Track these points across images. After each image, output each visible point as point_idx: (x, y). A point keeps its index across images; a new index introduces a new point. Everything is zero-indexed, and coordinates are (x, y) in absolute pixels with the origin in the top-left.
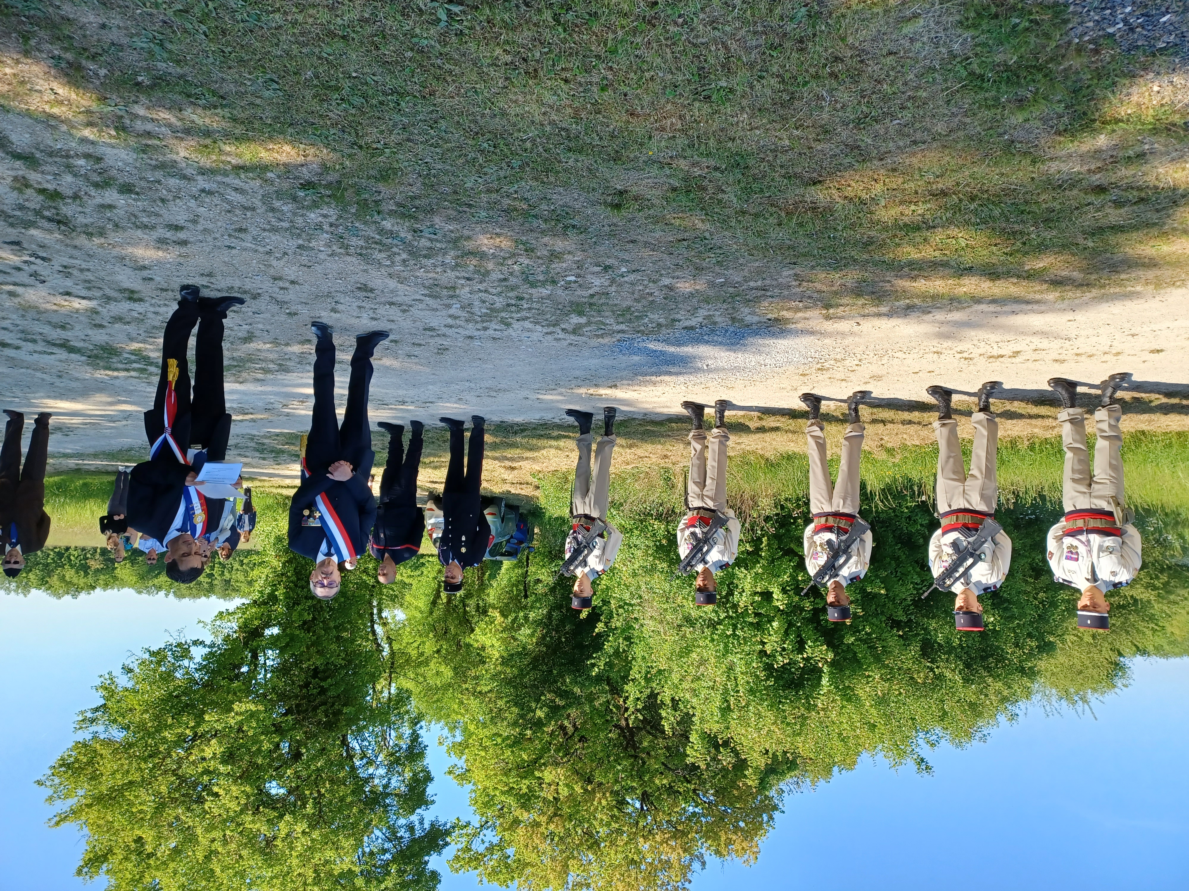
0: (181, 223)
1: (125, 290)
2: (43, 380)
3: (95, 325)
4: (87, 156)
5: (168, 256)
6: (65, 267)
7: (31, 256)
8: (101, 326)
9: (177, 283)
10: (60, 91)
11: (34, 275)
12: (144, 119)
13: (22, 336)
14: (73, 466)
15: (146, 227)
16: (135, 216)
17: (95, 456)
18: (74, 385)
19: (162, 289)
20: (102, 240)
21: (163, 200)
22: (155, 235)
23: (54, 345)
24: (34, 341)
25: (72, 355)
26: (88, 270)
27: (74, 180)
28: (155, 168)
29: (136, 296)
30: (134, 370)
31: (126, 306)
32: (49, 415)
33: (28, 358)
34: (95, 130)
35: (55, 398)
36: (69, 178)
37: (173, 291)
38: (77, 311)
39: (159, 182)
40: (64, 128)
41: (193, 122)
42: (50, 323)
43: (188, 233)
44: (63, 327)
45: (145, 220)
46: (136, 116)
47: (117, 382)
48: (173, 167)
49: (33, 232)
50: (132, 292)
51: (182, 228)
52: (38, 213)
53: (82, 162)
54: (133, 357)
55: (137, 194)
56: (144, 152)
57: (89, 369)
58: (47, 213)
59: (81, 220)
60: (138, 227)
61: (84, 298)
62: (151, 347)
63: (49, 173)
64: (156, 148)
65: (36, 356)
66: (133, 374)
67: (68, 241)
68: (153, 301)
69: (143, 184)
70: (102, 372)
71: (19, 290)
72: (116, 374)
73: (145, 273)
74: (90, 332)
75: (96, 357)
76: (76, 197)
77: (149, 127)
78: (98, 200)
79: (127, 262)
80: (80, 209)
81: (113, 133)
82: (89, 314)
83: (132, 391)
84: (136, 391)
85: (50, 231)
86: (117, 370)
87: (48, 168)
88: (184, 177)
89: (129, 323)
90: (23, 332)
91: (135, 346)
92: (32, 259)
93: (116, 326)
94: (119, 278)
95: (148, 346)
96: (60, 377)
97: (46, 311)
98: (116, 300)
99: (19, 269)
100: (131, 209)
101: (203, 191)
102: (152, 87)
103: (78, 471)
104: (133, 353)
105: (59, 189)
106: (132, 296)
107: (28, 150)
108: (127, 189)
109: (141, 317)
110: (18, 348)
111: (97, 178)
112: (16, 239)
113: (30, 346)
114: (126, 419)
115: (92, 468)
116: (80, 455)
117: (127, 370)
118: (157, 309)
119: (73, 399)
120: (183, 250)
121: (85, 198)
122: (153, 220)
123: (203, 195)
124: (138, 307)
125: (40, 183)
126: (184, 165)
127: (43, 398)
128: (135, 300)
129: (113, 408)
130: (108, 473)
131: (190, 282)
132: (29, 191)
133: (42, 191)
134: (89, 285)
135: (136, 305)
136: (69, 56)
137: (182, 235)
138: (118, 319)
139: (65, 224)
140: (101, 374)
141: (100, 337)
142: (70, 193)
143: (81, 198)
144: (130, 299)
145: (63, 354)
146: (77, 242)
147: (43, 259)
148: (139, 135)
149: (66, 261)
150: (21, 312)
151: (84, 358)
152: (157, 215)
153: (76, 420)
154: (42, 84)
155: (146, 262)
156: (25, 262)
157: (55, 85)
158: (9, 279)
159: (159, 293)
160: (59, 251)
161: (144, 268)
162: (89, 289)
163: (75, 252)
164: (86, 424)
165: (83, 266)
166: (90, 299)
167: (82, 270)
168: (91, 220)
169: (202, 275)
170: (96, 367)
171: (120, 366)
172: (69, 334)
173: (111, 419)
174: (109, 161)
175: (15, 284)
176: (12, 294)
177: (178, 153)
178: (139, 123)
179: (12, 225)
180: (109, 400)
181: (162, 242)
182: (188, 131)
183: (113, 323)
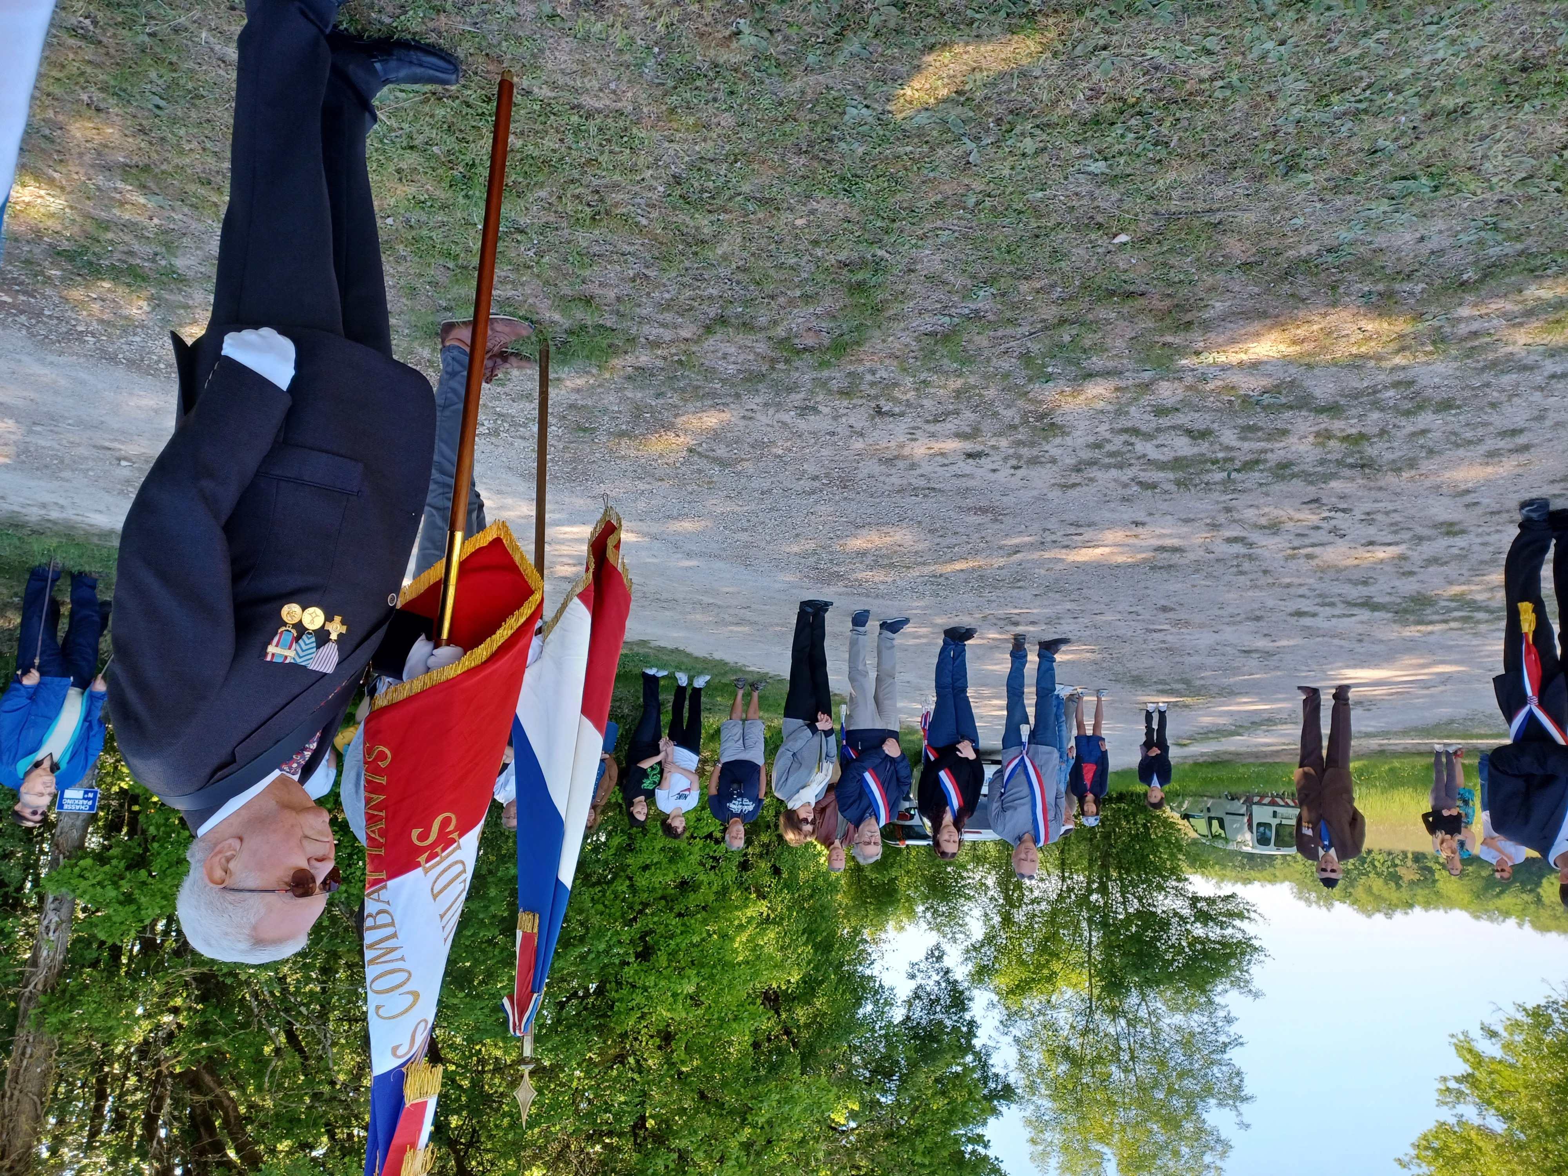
0: (1521, 424)
1: (1442, 524)
2: (1341, 647)
3: (1404, 574)
4: (1396, 385)
5: (1501, 470)
6: (1368, 514)
7: (1330, 511)
8: (1411, 573)
9: (1513, 500)
10: (1370, 327)
11: (1334, 531)
12: (1473, 318)
13: (1319, 600)
14: (1376, 747)
15: (1470, 442)
16: (1455, 434)
17: (1405, 733)
18: (1376, 648)
19: (1492, 513)
20: (1413, 472)
21: (1493, 405)
22: (1482, 449)
23: (1355, 605)
24: (1332, 605)
25: (1376, 614)
26: (1395, 511)
27: (1382, 415)
28: (1483, 369)
29: (1456, 528)
30: (1455, 620)
31: (1444, 542)
32: (1348, 687)
33: (1326, 625)
34: (1408, 353)
35: (1355, 667)
36: (1375, 415)
37: (1508, 511)
38: (1382, 561)
39: (1488, 385)
40: (1372, 363)
41: (1539, 298)
42: (1350, 581)
43: (1530, 435)
44: (1365, 583)
45: (1469, 435)
46: (1459, 320)
47: (1431, 639)
48: (1508, 360)
49: (1334, 484)
50: (1452, 524)
51: (1521, 431)
52: (1339, 463)
53: (1391, 393)
54: (1453, 605)
55: (1459, 407)
56: (1468, 357)
57: (1396, 627)
58: (1350, 460)
59: (1388, 456)
60: (1458, 446)
61: (1390, 544)
62: (1478, 588)
63: (1353, 417)
64: (1484, 348)
65: (1334, 620)
66: (1453, 625)
67: (1372, 484)
68: (1480, 530)
69: (1467, 393)
70: (1413, 628)
71: (1317, 550)
72: (1430, 628)
73: (1469, 499)
74: (1397, 583)
75: (1405, 611)
76: (1383, 432)
77: (1475, 326)
78: (1410, 429)
79: (1444, 490)
80: (1388, 445)
81: (1430, 348)
82: (1396, 561)
83: (1452, 647)
84: (1458, 646)
85: (1352, 479)
86: (1431, 623)
87: (1353, 411)
88: (1525, 368)
89: (1446, 563)
90: (1320, 596)
91: (1456, 589)
92: (1332, 514)
93: (1431, 569)
94: (1434, 511)
95: (1474, 588)
96: (1360, 641)
97: (1346, 568)
98: (1429, 539)
99: (1317, 528)
100: (1449, 428)
101: (1553, 376)
102: (1482, 280)
103: (1382, 753)
104: (1452, 599)
105: (1363, 430)
106: (1450, 529)
107: (1331, 400)
108: (1445, 406)
109: (1464, 553)
110: (1314, 615)
111: (1407, 405)
112: (1315, 496)
113: (1328, 611)
114: (1443, 683)
115: (1399, 749)
116: (1385, 734)
117: (1446, 621)
118: (1486, 539)
119: (1377, 666)
120: (1523, 458)
121: (1393, 431)
122: (1480, 432)
123: (1553, 382)
124: (1460, 542)
125: (1343, 430)
126: (1524, 354)
127: (1341, 668)
128: (1455, 534)
129: (1426, 671)
130: (1420, 754)
131: (1534, 494)
132: (1332, 443)
133: (1346, 438)
134: (1396, 528)
135: (1457, 539)
136: (1381, 287)
137: (1521, 440)
138: (1434, 561)
139: (1370, 466)
140: (1412, 631)
141: (1409, 587)
142: (1376, 430)
143: (1388, 432)
144: (1448, 533)
145: (1365, 614)
146: (1382, 483)
147: (1344, 511)
148: (1462, 340)
149: (1369, 506)
150: (1319, 574)
151: (1390, 615)
152: (1485, 424)
153: (1380, 691)
154: (1349, 328)
155: (1470, 485)
156: (1324, 519)
157: (1363, 324)
158: (1307, 541)
159: (1488, 518)
160: (1360, 498)
161: (1467, 492)
162: (1396, 532)
163: (1380, 495)
164: (1392, 694)
165: (1390, 508)
166: (1396, 544)
167: (1387, 513)
168: (1401, 454)
169: (1553, 482)
170: (1405, 623)
171: (1436, 617)
172: (1372, 589)
173: (1424, 685)
174: (1423, 381)
175: (1313, 545)
176: (1309, 557)
177: (1514, 343)
178: (1462, 325)
179: (1312, 483)
180: (1421, 661)
181: (1493, 455)
182: (1529, 313)
183: (1426, 567)
